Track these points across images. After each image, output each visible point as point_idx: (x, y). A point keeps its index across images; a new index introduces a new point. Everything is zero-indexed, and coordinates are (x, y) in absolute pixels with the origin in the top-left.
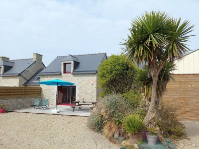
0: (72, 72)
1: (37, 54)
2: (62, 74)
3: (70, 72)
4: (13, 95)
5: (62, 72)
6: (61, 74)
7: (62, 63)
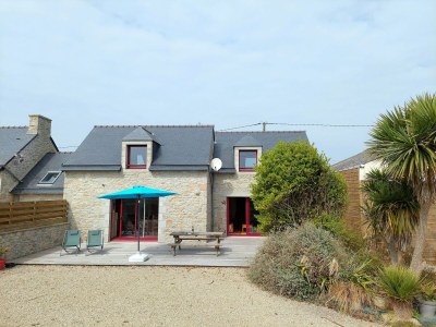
0: (148, 165)
1: (40, 117)
2: (124, 170)
3: (144, 167)
4: (13, 222)
5: (124, 165)
6: (121, 169)
7: (124, 145)
